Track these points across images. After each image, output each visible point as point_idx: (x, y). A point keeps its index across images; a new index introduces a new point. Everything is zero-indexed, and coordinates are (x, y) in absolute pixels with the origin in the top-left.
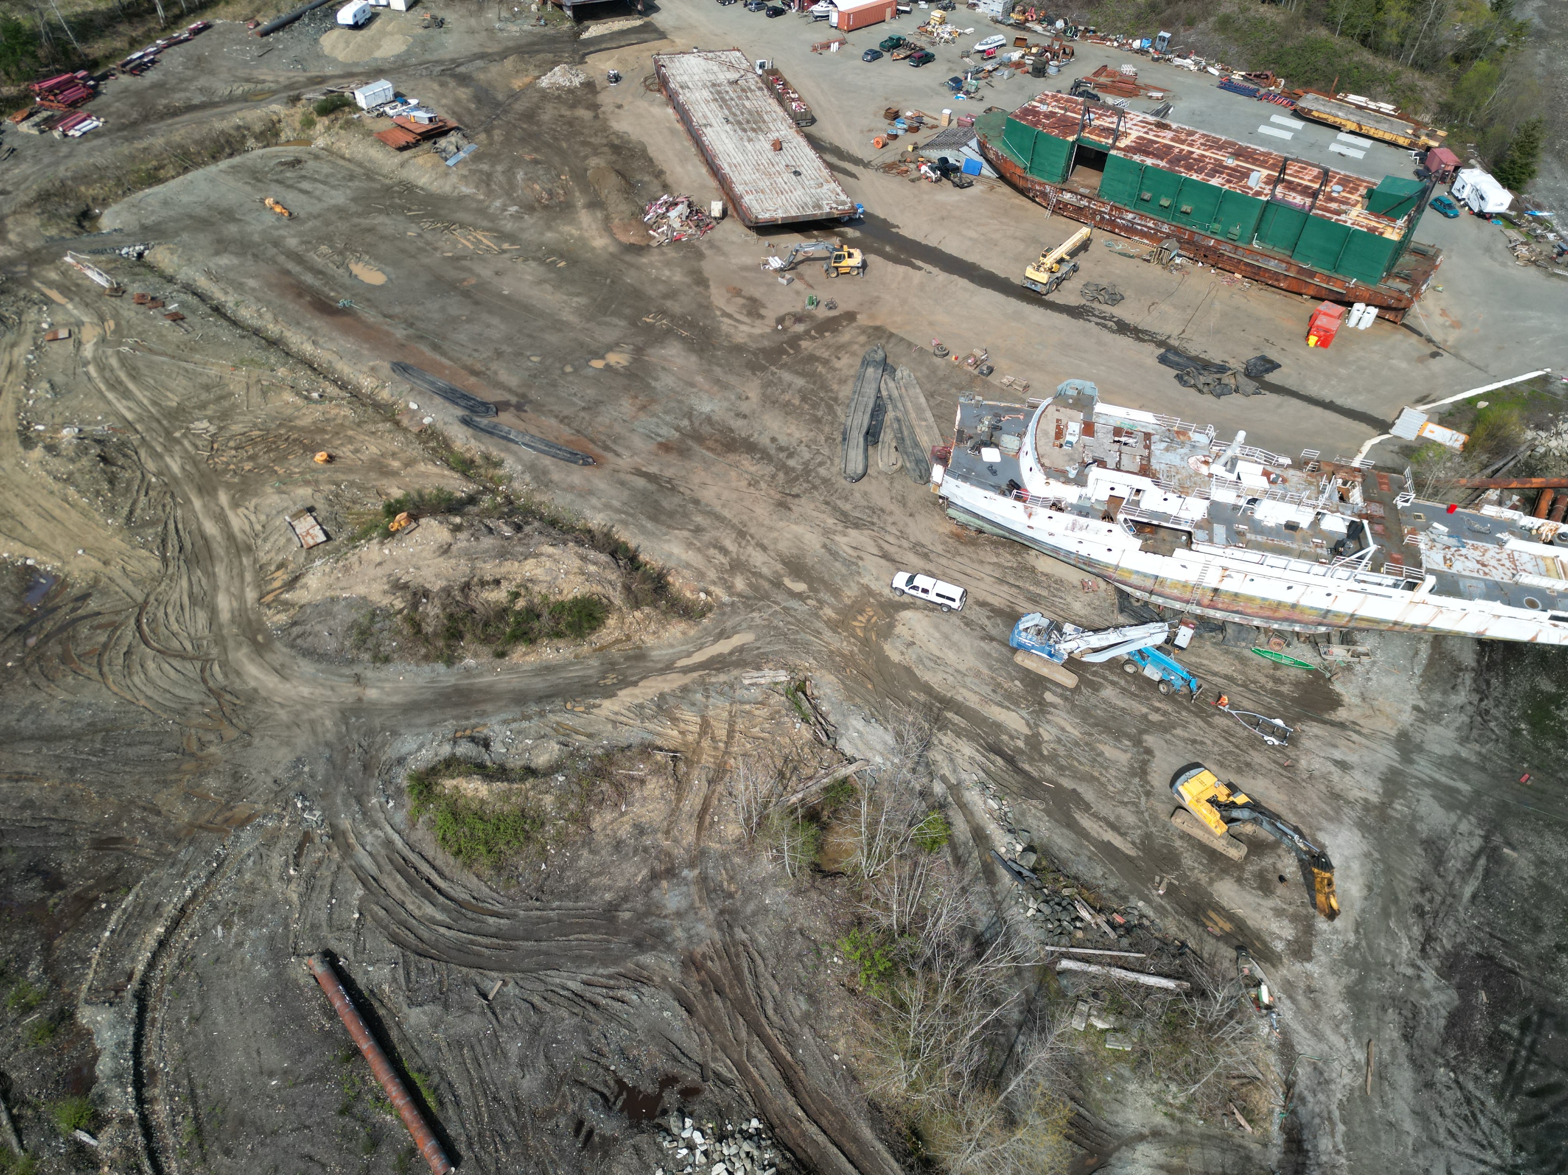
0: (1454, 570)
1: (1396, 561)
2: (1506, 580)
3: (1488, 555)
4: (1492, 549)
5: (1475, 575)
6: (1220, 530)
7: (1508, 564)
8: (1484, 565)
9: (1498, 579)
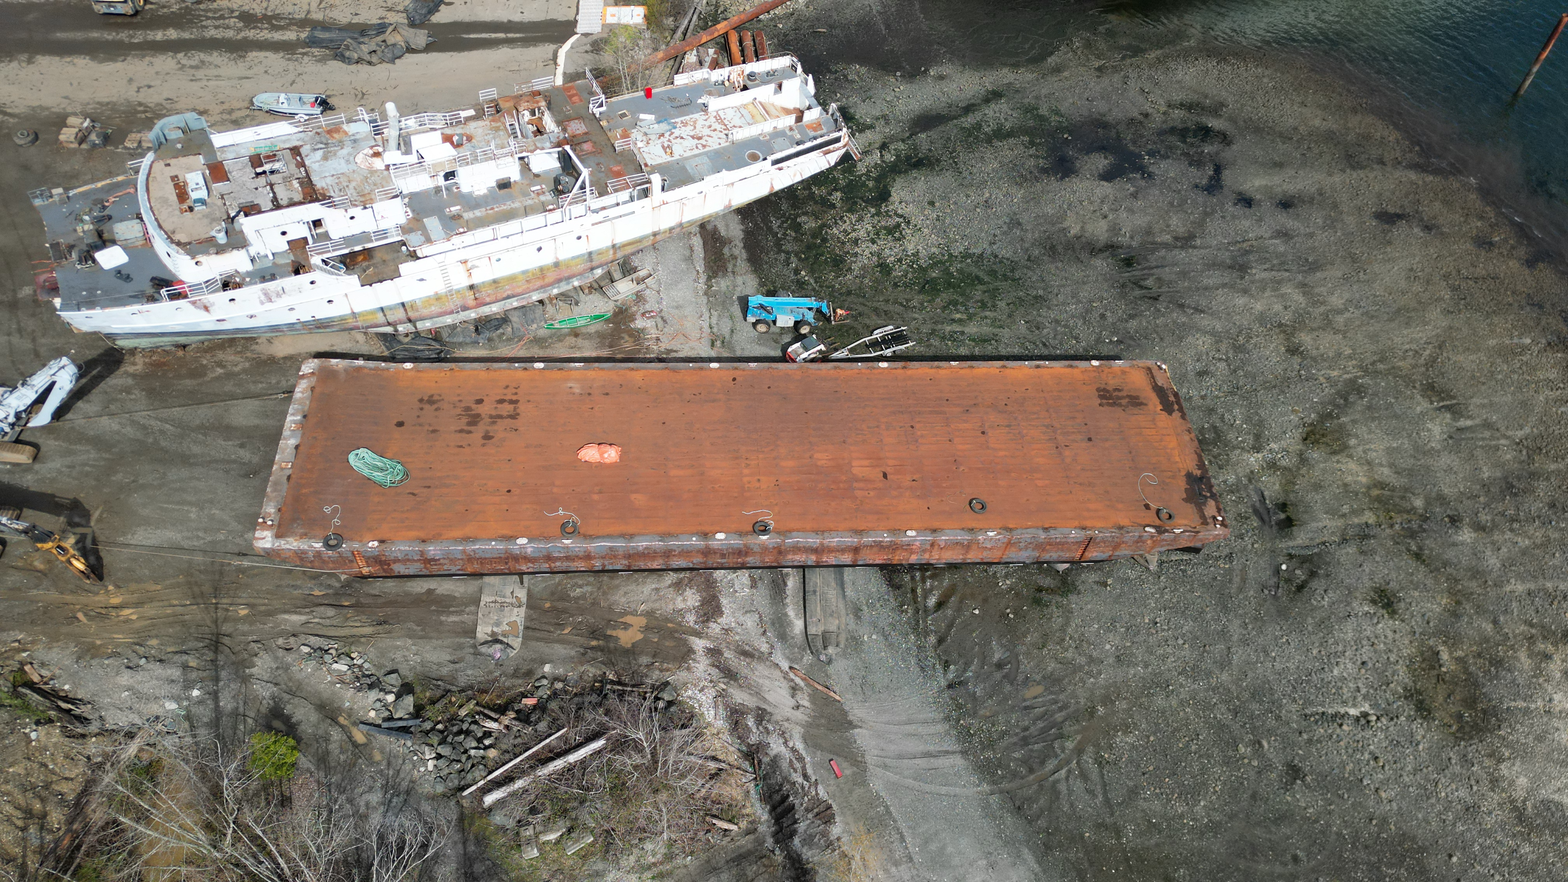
0: (676, 157)
1: (618, 174)
2: (724, 144)
3: (698, 126)
4: (698, 116)
5: (696, 152)
6: (432, 224)
7: (718, 127)
8: (700, 138)
9: (717, 147)
